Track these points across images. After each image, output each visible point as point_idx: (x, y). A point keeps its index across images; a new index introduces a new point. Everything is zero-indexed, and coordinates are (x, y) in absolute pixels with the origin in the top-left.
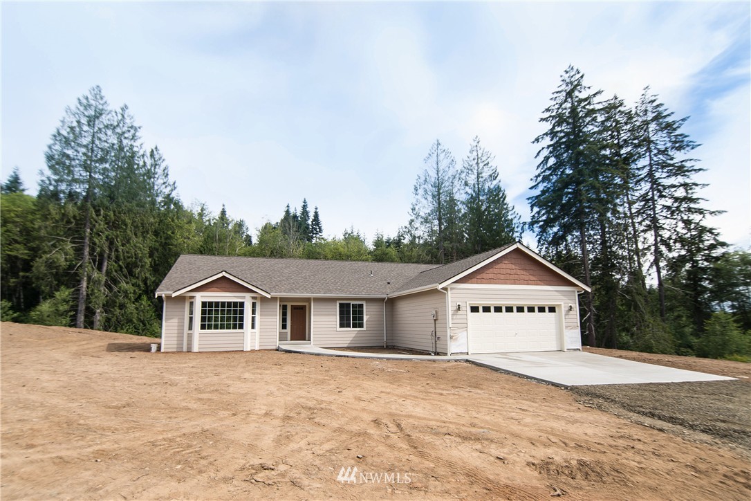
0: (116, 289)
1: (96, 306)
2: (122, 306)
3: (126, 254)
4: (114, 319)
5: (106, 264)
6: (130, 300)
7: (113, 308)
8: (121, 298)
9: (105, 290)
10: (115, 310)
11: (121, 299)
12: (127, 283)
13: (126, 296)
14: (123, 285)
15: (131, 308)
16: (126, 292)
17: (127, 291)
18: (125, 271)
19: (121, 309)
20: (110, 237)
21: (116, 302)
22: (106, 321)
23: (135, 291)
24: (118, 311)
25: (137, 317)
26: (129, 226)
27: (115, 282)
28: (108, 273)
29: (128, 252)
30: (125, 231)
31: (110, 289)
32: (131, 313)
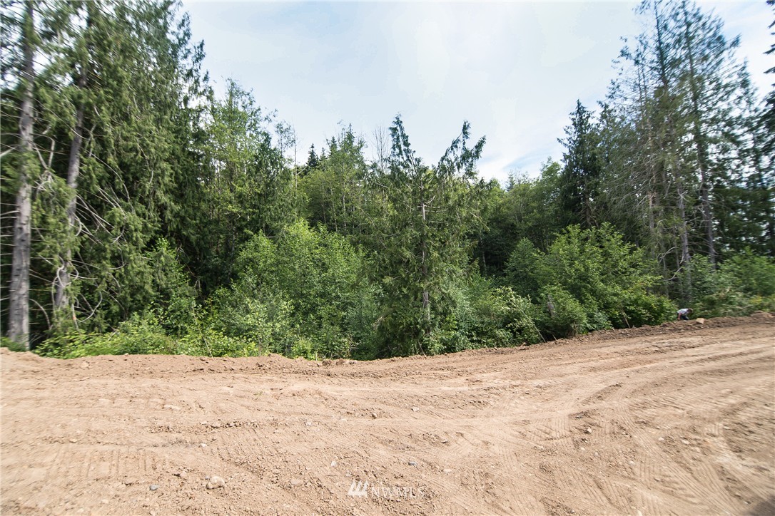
0: (101, 222)
1: (56, 258)
2: (117, 259)
3: (122, 142)
4: (101, 288)
5: (76, 166)
6: (135, 244)
7: (99, 262)
8: (115, 241)
9: (76, 223)
10: (104, 268)
11: (114, 244)
12: (127, 209)
13: (127, 236)
14: (119, 211)
15: (139, 262)
16: (125, 228)
17: (127, 225)
18: (120, 184)
19: (117, 266)
20: (83, 101)
21: (105, 250)
22: (83, 292)
23: (145, 225)
24: (111, 269)
25: (153, 281)
26: (127, 83)
27: (101, 207)
28: (82, 185)
29: (126, 139)
30: (117, 93)
31: (90, 222)
32: (140, 273)
